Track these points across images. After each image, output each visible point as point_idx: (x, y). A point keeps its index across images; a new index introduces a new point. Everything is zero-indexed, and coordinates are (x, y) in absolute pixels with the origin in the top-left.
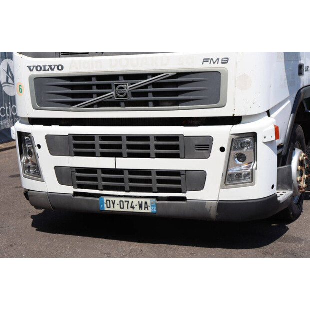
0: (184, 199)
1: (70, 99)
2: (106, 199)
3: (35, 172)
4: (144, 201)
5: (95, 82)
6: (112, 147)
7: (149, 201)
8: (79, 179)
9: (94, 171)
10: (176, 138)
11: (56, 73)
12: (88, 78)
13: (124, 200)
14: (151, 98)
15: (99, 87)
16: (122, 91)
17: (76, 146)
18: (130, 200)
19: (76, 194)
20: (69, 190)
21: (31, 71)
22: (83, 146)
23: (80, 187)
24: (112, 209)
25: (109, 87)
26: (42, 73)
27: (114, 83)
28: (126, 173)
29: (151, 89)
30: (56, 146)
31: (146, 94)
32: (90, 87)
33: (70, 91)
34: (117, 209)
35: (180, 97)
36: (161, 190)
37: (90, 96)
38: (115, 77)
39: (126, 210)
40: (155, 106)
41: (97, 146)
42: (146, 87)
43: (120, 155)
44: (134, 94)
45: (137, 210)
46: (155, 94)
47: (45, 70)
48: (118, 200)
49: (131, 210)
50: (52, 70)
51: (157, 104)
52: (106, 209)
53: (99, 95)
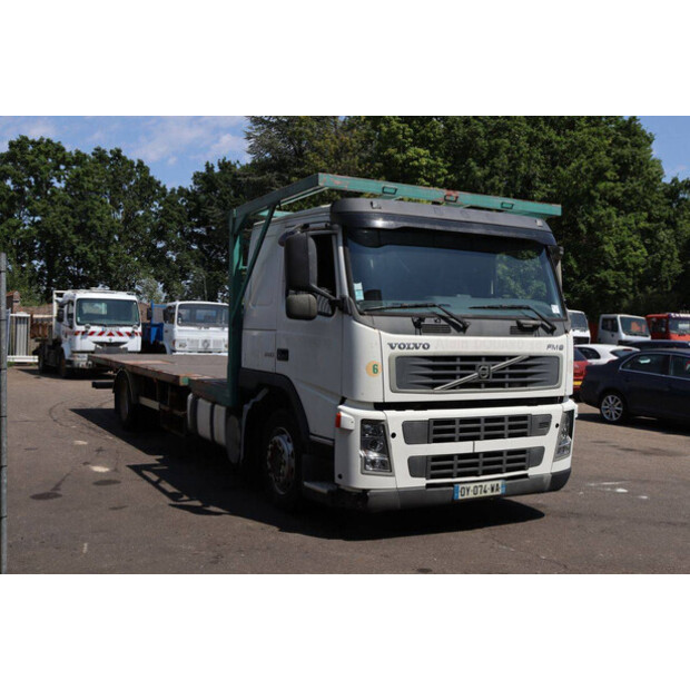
0: (526, 476)
1: (431, 381)
2: (461, 486)
3: (385, 466)
4: (495, 483)
5: (458, 362)
6: (470, 430)
7: (500, 482)
8: (434, 468)
9: (450, 457)
10: (524, 417)
11: (421, 352)
12: (452, 358)
13: (478, 484)
14: (507, 379)
15: (463, 367)
16: (484, 372)
17: (436, 432)
18: (483, 484)
19: (428, 486)
20: (421, 482)
21: (392, 348)
22: (441, 431)
23: (433, 477)
24: (466, 497)
25: (473, 368)
26: (405, 352)
27: (479, 363)
28: (481, 456)
29: (507, 371)
30: (412, 433)
31: (503, 376)
32: (454, 368)
33: (431, 372)
34: (471, 495)
35: (529, 379)
36: (509, 470)
37: (453, 377)
38: (478, 358)
39: (479, 495)
40: (510, 386)
41: (457, 431)
42: (504, 369)
43: (476, 438)
44: (495, 376)
45: (489, 493)
46: (511, 375)
47: (409, 348)
48: (472, 486)
49: (483, 494)
50: (417, 348)
51: (511, 385)
52: (460, 497)
53: (462, 376)
